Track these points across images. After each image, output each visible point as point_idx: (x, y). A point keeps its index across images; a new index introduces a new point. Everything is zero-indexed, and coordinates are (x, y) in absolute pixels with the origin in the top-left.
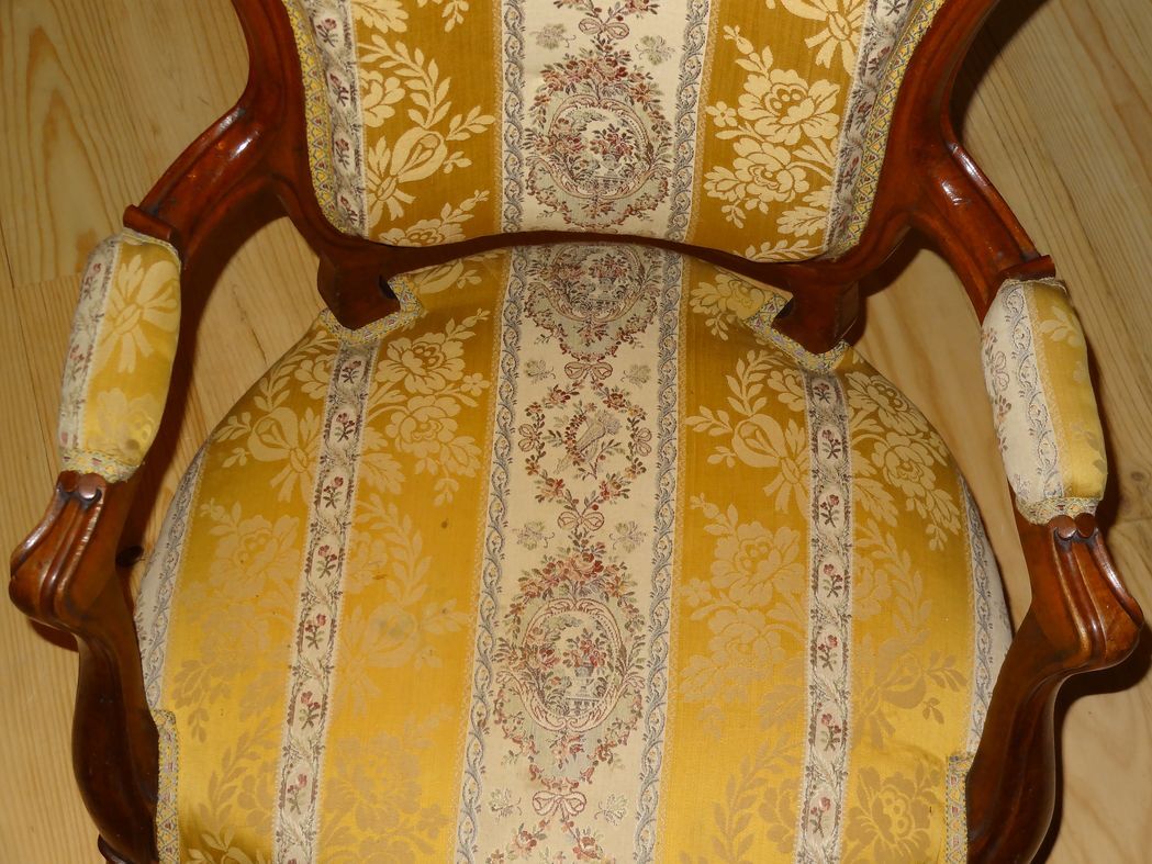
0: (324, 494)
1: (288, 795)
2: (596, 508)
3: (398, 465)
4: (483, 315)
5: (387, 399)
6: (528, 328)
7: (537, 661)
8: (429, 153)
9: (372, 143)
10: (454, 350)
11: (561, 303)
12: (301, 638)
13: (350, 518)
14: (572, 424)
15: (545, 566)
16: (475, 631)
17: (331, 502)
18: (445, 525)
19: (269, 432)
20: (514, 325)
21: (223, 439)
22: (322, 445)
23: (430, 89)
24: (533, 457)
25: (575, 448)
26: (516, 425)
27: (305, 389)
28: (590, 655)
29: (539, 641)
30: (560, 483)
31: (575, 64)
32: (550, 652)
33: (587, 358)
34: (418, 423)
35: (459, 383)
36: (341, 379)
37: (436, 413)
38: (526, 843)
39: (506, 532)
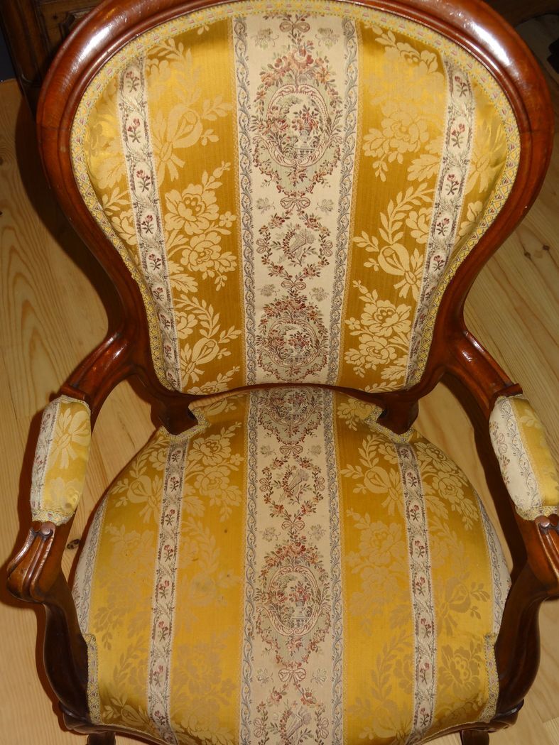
0: (166, 518)
1: (154, 677)
2: (300, 518)
3: (201, 502)
4: (238, 425)
5: (194, 469)
6: (261, 430)
7: (276, 600)
8: (210, 350)
9: (182, 347)
10: (225, 443)
11: (276, 417)
12: (157, 593)
13: (179, 530)
14: (285, 477)
15: (277, 550)
16: (244, 585)
17: (169, 522)
18: (226, 531)
19: (138, 488)
20: (254, 429)
21: (116, 492)
22: (164, 494)
23: (210, 319)
24: (267, 494)
25: (288, 489)
26: (258, 479)
27: (154, 466)
28: (303, 595)
29: (276, 589)
30: (282, 507)
31: (280, 303)
32: (282, 595)
33: (290, 444)
34: (210, 480)
35: (229, 459)
36: (172, 460)
37: (218, 475)
38: (277, 697)
39: (256, 533)
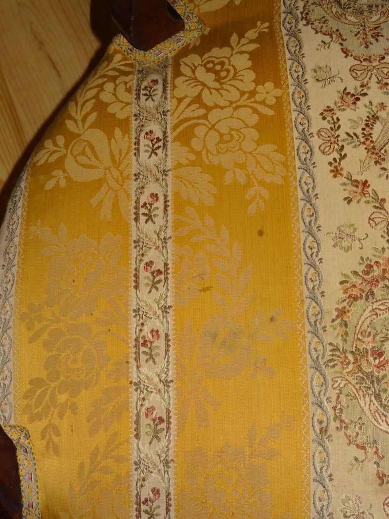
0: (142, 211)
1: (143, 507)
3: (207, 177)
4: (263, 27)
5: (188, 114)
6: (307, 34)
7: (370, 364)
10: (242, 62)
11: (334, 10)
12: (137, 353)
13: (169, 233)
14: (367, 125)
15: (363, 268)
16: (304, 337)
17: (150, 218)
18: (261, 233)
19: (83, 153)
20: (294, 34)
21: (42, 162)
22: (134, 162)
24: (335, 160)
25: (374, 148)
26: (314, 129)
27: (110, 110)
29: (368, 344)
30: (365, 184)
32: (380, 355)
33: (368, 60)
34: (221, 135)
35: (253, 93)
36: (143, 98)
37: (235, 124)
39: (320, 236)
